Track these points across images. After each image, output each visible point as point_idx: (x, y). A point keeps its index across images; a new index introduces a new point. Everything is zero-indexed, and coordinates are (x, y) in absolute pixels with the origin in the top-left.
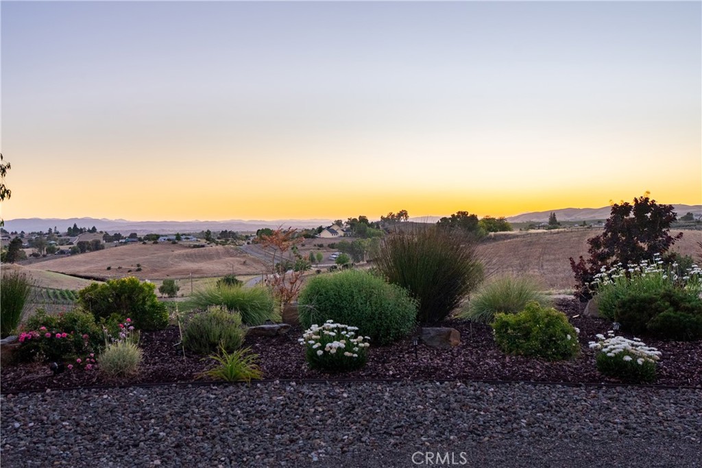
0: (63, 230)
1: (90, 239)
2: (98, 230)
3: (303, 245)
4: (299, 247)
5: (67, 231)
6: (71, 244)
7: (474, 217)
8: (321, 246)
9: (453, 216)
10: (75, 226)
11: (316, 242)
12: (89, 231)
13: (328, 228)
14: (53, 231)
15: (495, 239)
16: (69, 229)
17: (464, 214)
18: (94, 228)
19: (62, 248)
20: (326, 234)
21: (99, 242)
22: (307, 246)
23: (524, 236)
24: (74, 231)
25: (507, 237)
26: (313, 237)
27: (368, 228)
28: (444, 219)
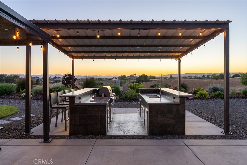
0: (52, 77)
1: (58, 79)
2: (61, 78)
3: (109, 82)
4: (108, 82)
5: (53, 78)
6: (54, 81)
7: (147, 76)
8: (113, 82)
9: (142, 75)
10: (55, 76)
11: (112, 81)
12: (59, 78)
13: (115, 78)
14: (50, 78)
15: (151, 81)
16: (54, 77)
17: (144, 75)
18: (60, 77)
19: (51, 82)
20: (114, 79)
21: (60, 80)
22: (110, 82)
23: (158, 80)
24: (55, 78)
25: (154, 80)
26: (111, 80)
27: (124, 78)
28: (139, 76)
